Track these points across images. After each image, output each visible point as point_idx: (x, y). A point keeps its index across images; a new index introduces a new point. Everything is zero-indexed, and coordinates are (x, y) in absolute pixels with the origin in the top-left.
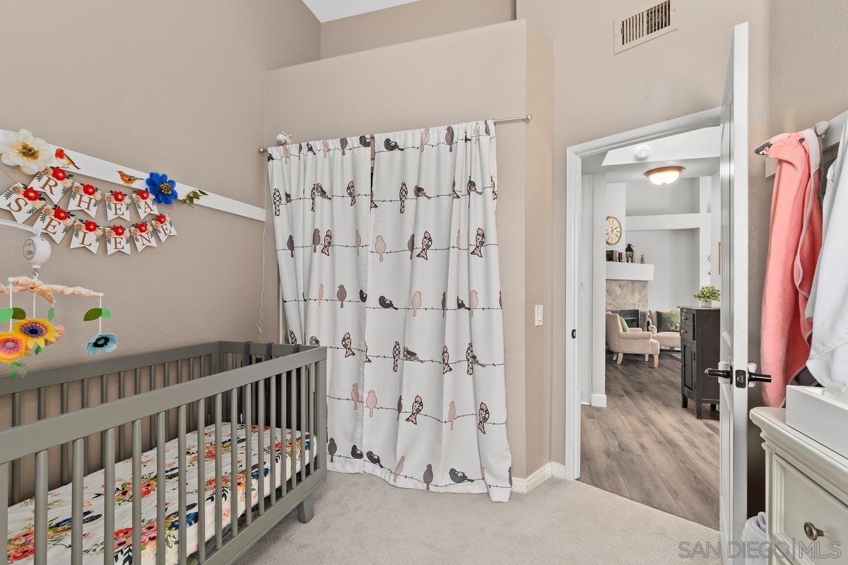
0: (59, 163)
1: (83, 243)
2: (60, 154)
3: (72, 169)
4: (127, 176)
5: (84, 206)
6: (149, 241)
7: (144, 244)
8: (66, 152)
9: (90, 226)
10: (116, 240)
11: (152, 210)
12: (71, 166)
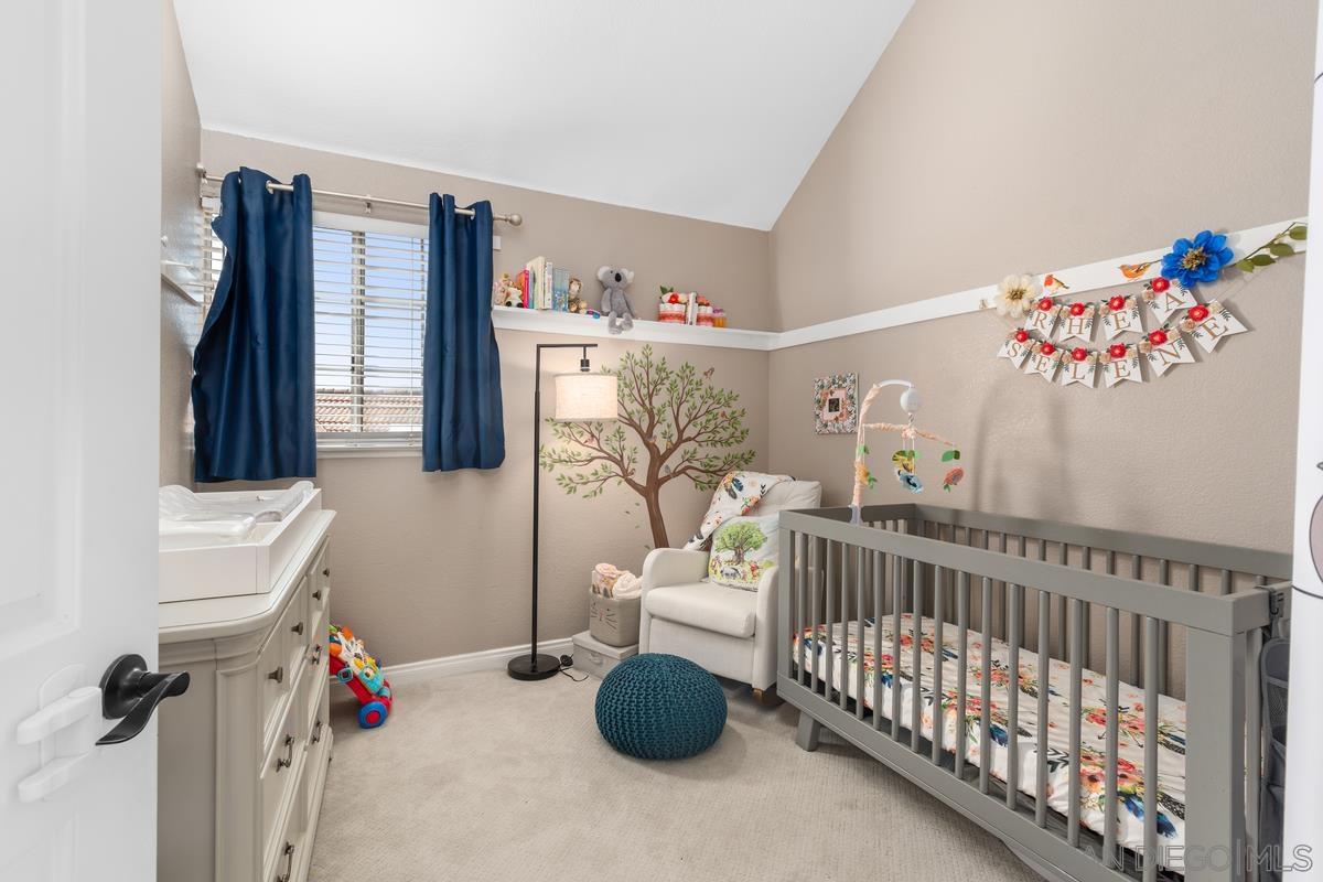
0: (1048, 292)
1: (1074, 377)
2: (1049, 281)
3: (1061, 291)
4: (1132, 267)
5: (1075, 331)
6: (1178, 356)
7: (1166, 363)
8: (1056, 275)
9: (1083, 354)
10: (1117, 366)
11: (1181, 303)
12: (1061, 288)
